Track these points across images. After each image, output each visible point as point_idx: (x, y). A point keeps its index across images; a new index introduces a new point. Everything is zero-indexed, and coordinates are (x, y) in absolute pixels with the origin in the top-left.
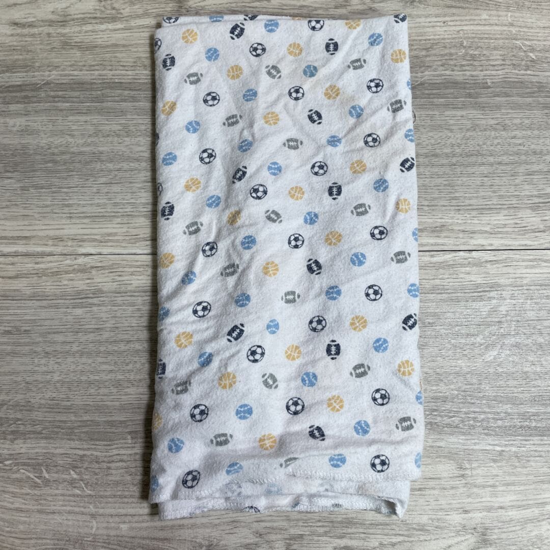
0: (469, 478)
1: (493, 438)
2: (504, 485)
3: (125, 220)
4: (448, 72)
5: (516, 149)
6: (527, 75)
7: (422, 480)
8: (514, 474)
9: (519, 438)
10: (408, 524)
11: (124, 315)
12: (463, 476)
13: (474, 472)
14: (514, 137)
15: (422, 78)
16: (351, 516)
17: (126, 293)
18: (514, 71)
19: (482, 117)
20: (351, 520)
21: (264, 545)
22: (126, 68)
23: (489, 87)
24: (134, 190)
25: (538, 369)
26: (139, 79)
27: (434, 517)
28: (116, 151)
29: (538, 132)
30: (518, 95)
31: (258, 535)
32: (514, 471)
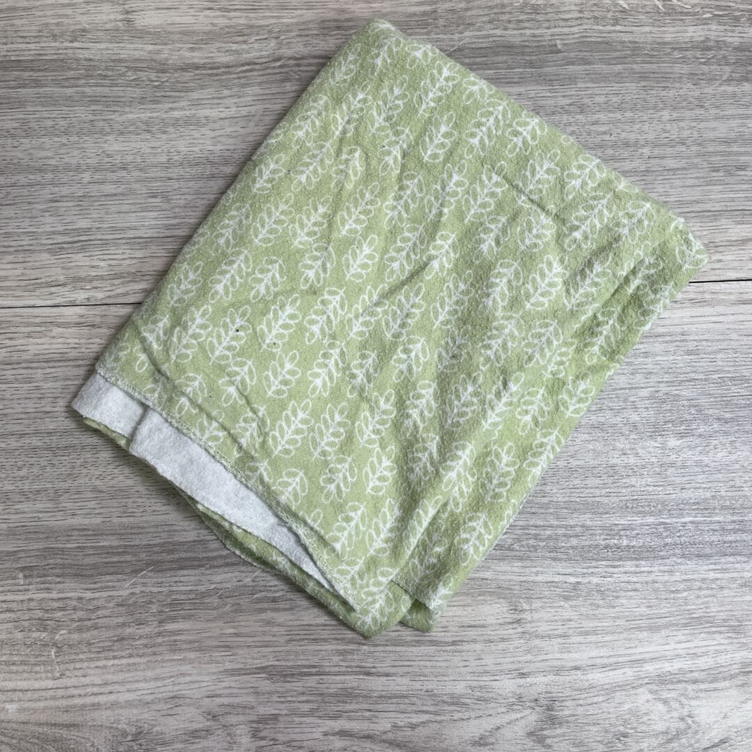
0: (528, 625)
1: (564, 564)
2: (581, 634)
3: (20, 257)
4: (498, 32)
5: (598, 140)
6: (614, 31)
7: (457, 629)
8: (595, 617)
9: (604, 563)
10: (435, 695)
11: (14, 397)
12: (518, 621)
13: (536, 616)
14: (595, 123)
15: (460, 40)
16: (350, 685)
17: (20, 363)
18: (594, 27)
19: (549, 94)
20: (350, 691)
21: (219, 732)
22: (28, 40)
23: (559, 51)
24: (35, 213)
25: (632, 460)
26: (46, 55)
27: (474, 684)
28: (8, 158)
29: (632, 114)
30: (602, 61)
31: (210, 717)
32: (595, 612)
